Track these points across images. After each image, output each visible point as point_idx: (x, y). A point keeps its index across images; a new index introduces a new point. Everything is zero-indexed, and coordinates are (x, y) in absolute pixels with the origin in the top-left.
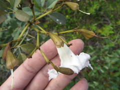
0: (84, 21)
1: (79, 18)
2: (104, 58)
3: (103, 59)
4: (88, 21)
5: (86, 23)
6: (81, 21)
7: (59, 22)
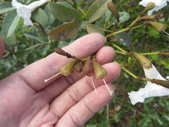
0: (141, 45)
1: (134, 41)
2: (165, 103)
3: (163, 105)
4: (146, 45)
5: (143, 49)
6: (136, 45)
7: (123, 42)
